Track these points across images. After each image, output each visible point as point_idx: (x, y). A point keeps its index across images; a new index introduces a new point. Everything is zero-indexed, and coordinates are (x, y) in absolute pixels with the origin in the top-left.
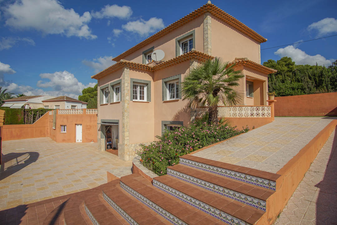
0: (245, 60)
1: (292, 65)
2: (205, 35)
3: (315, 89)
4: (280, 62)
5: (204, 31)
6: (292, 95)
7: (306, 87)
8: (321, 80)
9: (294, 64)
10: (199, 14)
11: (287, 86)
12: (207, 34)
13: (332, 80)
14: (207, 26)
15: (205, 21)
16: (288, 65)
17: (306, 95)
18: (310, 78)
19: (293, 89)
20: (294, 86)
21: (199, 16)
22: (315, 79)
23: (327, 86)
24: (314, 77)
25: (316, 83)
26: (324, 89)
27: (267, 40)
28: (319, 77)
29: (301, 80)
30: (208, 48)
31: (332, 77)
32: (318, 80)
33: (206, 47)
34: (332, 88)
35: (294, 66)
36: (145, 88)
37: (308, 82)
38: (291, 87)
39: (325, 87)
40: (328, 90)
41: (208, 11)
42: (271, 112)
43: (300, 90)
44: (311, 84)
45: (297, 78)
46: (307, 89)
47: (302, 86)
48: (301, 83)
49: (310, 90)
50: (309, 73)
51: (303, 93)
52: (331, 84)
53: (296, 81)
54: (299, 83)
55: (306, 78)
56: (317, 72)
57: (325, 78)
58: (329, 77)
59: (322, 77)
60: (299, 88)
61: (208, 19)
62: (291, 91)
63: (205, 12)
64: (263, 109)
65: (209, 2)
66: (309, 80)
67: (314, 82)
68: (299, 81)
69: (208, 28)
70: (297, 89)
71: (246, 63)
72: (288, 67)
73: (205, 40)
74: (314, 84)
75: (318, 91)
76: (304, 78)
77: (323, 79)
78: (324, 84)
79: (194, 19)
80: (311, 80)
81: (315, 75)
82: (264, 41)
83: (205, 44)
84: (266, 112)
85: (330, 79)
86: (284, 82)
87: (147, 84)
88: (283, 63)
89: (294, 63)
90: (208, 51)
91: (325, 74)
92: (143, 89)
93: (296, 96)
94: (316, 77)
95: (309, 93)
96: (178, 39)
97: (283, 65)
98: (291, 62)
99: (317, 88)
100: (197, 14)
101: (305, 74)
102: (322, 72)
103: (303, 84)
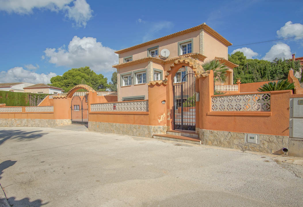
0: (223, 59)
1: (244, 59)
2: (200, 43)
3: (261, 79)
4: (234, 55)
5: (200, 40)
6: (246, 83)
7: (255, 77)
8: (265, 73)
9: (245, 59)
10: (197, 29)
11: (242, 76)
12: (202, 42)
13: (272, 73)
14: (202, 37)
15: (200, 34)
16: (240, 59)
17: (255, 83)
18: (258, 71)
19: (246, 79)
20: (247, 77)
21: (197, 30)
22: (261, 72)
23: (268, 77)
24: (260, 70)
25: (261, 75)
26: (266, 79)
27: (232, 44)
28: (264, 70)
29: (252, 72)
30: (202, 51)
31: (272, 71)
32: (263, 73)
33: (201, 50)
34: (271, 79)
35: (245, 60)
36: (159, 75)
37: (256, 74)
38: (245, 77)
39: (267, 77)
40: (268, 80)
41: (203, 28)
42: (239, 88)
43: (251, 80)
44: (258, 75)
45: (249, 71)
46: (256, 79)
47: (252, 77)
48: (251, 75)
49: (258, 80)
50: (257, 68)
51: (252, 81)
52: (271, 76)
53: (248, 73)
54: (250, 75)
55: (255, 71)
56: (263, 67)
57: (267, 71)
58: (269, 71)
59: (265, 71)
60: (250, 78)
61: (203, 33)
62: (245, 80)
63: (201, 29)
64: (232, 87)
65: (205, 24)
66: (257, 72)
67: (260, 74)
68: (250, 73)
69: (202, 39)
70: (249, 79)
71: (223, 61)
72: (241, 61)
73: (200, 45)
74: (260, 75)
75: (262, 80)
76: (254, 71)
77: (266, 72)
78: (266, 76)
79: (193, 31)
80: (258, 72)
81: (261, 69)
82: (230, 45)
83: (200, 48)
84: (236, 88)
85: (271, 72)
86: (240, 74)
87: (160, 73)
88: (236, 57)
89: (245, 57)
90: (202, 53)
91: (267, 68)
92: (158, 76)
93: (248, 84)
94: (262, 70)
95: (257, 82)
96: (180, 43)
97: (237, 59)
98: (243, 56)
99: (262, 78)
100: (195, 29)
101: (255, 68)
102: (265, 67)
103: (253, 75)
